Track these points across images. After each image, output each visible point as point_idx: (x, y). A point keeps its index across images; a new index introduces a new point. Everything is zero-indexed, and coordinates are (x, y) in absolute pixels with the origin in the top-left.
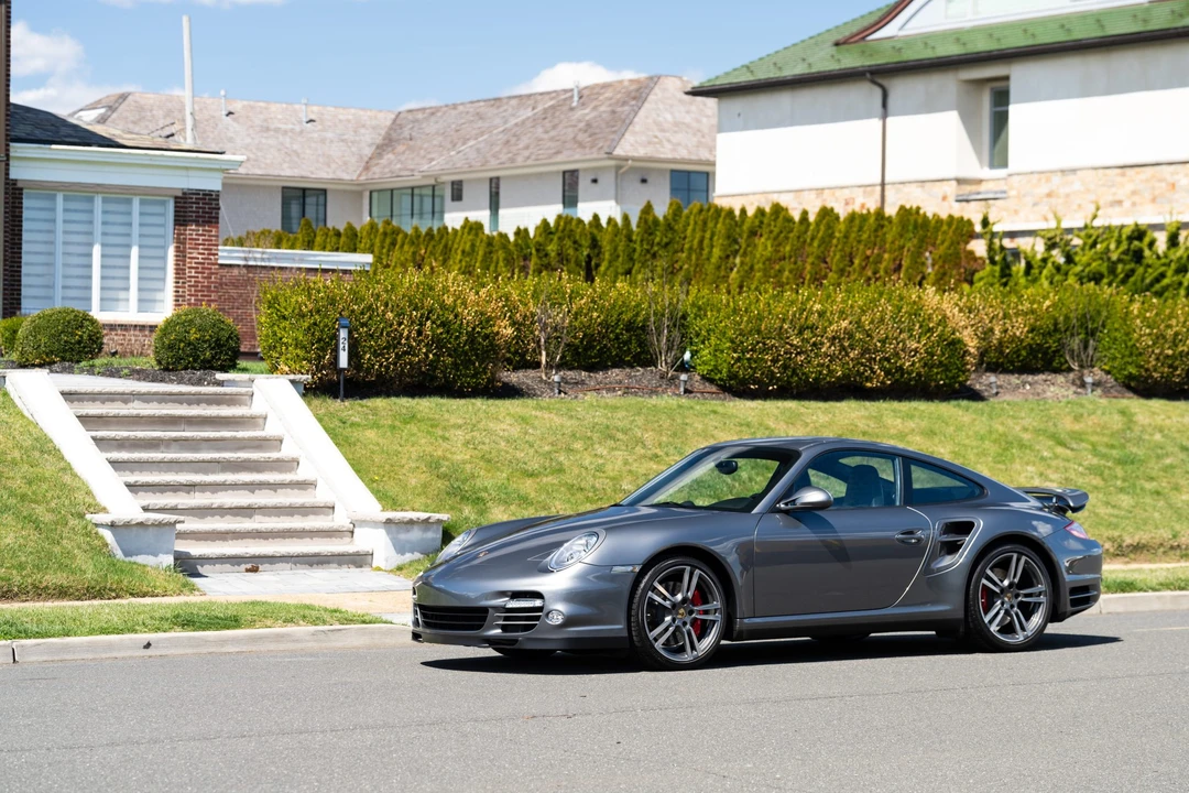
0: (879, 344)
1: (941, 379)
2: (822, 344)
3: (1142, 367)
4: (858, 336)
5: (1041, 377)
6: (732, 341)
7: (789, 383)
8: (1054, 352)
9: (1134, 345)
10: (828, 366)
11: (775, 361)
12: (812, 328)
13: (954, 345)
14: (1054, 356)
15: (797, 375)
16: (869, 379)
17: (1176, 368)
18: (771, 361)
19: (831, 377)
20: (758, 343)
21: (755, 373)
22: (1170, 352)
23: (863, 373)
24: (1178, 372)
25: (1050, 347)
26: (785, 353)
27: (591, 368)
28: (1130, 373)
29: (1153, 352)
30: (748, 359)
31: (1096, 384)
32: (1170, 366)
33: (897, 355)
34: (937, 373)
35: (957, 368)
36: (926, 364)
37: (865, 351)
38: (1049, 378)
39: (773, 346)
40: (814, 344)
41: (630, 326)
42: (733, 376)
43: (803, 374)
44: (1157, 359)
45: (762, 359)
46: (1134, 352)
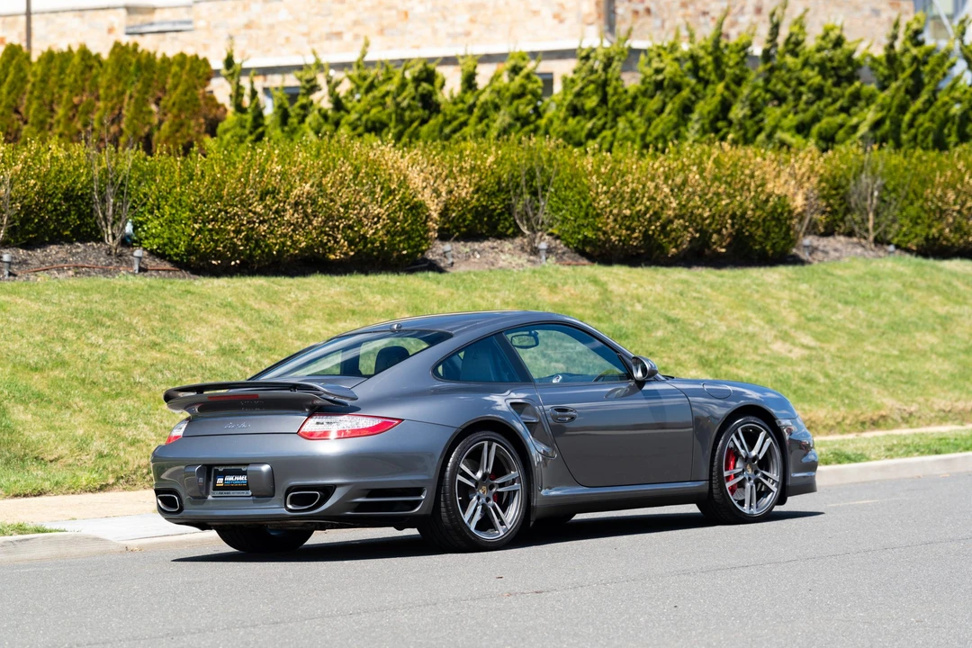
0: (342, 210)
1: (404, 249)
2: (285, 210)
3: (599, 229)
4: (321, 201)
5: (487, 244)
6: (192, 210)
7: (251, 256)
8: (499, 215)
9: (591, 205)
10: (291, 237)
11: (238, 232)
12: (274, 192)
13: (416, 209)
14: (499, 220)
15: (260, 247)
16: (332, 250)
17: (633, 231)
18: (234, 231)
19: (295, 249)
20: (220, 211)
21: (217, 246)
22: (628, 212)
23: (326, 244)
24: (636, 235)
25: (494, 210)
26: (248, 222)
27: (29, 245)
28: (586, 237)
29: (611, 211)
30: (210, 230)
31: (549, 251)
32: (628, 228)
33: (360, 221)
34: (400, 242)
35: (420, 235)
36: (388, 232)
37: (329, 218)
38: (495, 244)
39: (236, 214)
40: (277, 212)
41: (69, 196)
42: (192, 250)
43: (267, 246)
44: (615, 220)
45: (225, 230)
46: (591, 213)
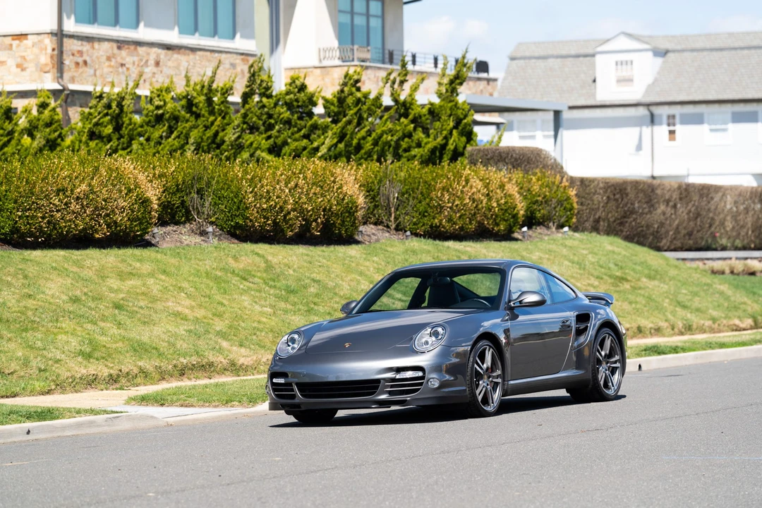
0: (104, 203)
1: (138, 231)
2: (71, 203)
3: (248, 218)
4: (91, 196)
5: (169, 228)
6: (16, 202)
7: (50, 235)
8: (178, 207)
9: (241, 201)
10: (74, 222)
11: (43, 218)
12: (64, 190)
13: (145, 202)
14: (176, 211)
15: (56, 229)
16: (97, 231)
17: (268, 219)
18: (41, 217)
19: (76, 231)
20: (33, 203)
21: (31, 228)
22: (265, 206)
23: (94, 227)
24: (269, 222)
25: (174, 204)
26: (50, 211)
28: (238, 223)
29: (255, 205)
30: (28, 216)
31: (213, 233)
32: (265, 217)
33: (113, 211)
34: (136, 226)
35: (147, 221)
36: (129, 218)
37: (96, 208)
38: (175, 229)
39: (43, 205)
40: (66, 204)
42: (15, 230)
43: (60, 228)
44: (258, 212)
45: (36, 216)
46: (241, 206)
